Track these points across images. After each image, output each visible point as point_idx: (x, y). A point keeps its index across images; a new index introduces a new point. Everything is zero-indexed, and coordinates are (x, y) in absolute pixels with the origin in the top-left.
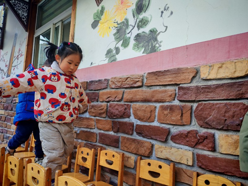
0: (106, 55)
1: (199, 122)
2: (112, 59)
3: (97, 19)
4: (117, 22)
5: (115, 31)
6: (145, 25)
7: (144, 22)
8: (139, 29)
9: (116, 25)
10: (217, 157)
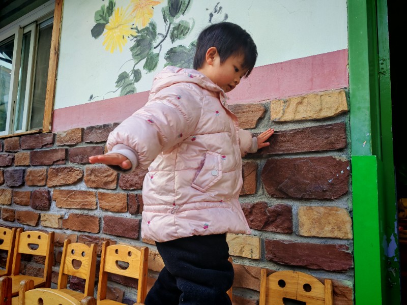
0: (117, 82)
1: (269, 189)
2: (128, 89)
3: (102, 22)
4: (136, 28)
5: (133, 43)
6: (184, 35)
7: (182, 31)
8: (173, 41)
9: (135, 33)
10: (296, 242)
